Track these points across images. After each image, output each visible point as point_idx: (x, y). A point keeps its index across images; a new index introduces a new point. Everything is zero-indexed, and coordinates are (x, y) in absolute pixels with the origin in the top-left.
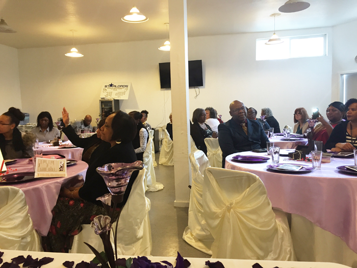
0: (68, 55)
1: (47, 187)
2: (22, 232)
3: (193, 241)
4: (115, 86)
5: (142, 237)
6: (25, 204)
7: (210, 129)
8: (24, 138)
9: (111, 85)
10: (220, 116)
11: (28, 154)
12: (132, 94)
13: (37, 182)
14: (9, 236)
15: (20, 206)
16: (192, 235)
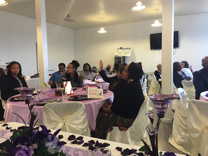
0: (99, 32)
1: (94, 103)
2: (83, 126)
3: (176, 144)
4: (123, 49)
5: (146, 138)
6: (85, 112)
7: (185, 75)
8: (79, 77)
9: (121, 48)
10: (191, 67)
11: (81, 85)
12: (133, 53)
13: (89, 100)
14: (77, 128)
15: (83, 112)
16: (175, 141)
